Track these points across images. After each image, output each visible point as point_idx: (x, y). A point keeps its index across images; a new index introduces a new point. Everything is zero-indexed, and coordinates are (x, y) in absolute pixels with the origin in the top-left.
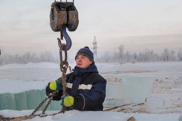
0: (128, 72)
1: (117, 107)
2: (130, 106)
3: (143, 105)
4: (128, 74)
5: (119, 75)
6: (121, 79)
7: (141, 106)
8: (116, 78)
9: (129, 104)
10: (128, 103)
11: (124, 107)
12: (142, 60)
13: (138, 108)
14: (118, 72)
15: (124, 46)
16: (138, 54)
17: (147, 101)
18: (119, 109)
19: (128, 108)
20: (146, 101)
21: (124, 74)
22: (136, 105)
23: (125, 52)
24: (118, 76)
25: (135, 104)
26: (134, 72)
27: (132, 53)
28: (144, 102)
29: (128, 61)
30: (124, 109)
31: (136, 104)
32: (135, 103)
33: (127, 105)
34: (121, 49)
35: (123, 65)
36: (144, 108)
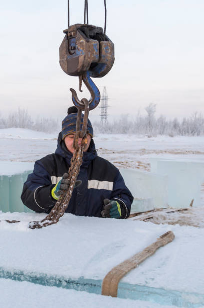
0: (161, 152)
1: (140, 213)
2: (163, 213)
3: (186, 211)
4: (160, 156)
5: (146, 156)
6: (149, 164)
7: (183, 213)
8: (139, 162)
9: (162, 210)
10: (160, 207)
11: (151, 213)
12: (188, 132)
13: (177, 216)
14: (143, 151)
15: (155, 106)
16: (180, 121)
17: (193, 205)
18: (143, 216)
19: (158, 215)
20: (191, 205)
21: (154, 156)
22: (173, 212)
23: (157, 116)
24: (144, 158)
25: (172, 210)
26: (172, 152)
27: (169, 119)
28: (188, 207)
29: (161, 133)
30: (151, 216)
31: (174, 210)
32: (171, 208)
33: (158, 210)
34: (150, 111)
35: (153, 138)
36: (188, 218)
